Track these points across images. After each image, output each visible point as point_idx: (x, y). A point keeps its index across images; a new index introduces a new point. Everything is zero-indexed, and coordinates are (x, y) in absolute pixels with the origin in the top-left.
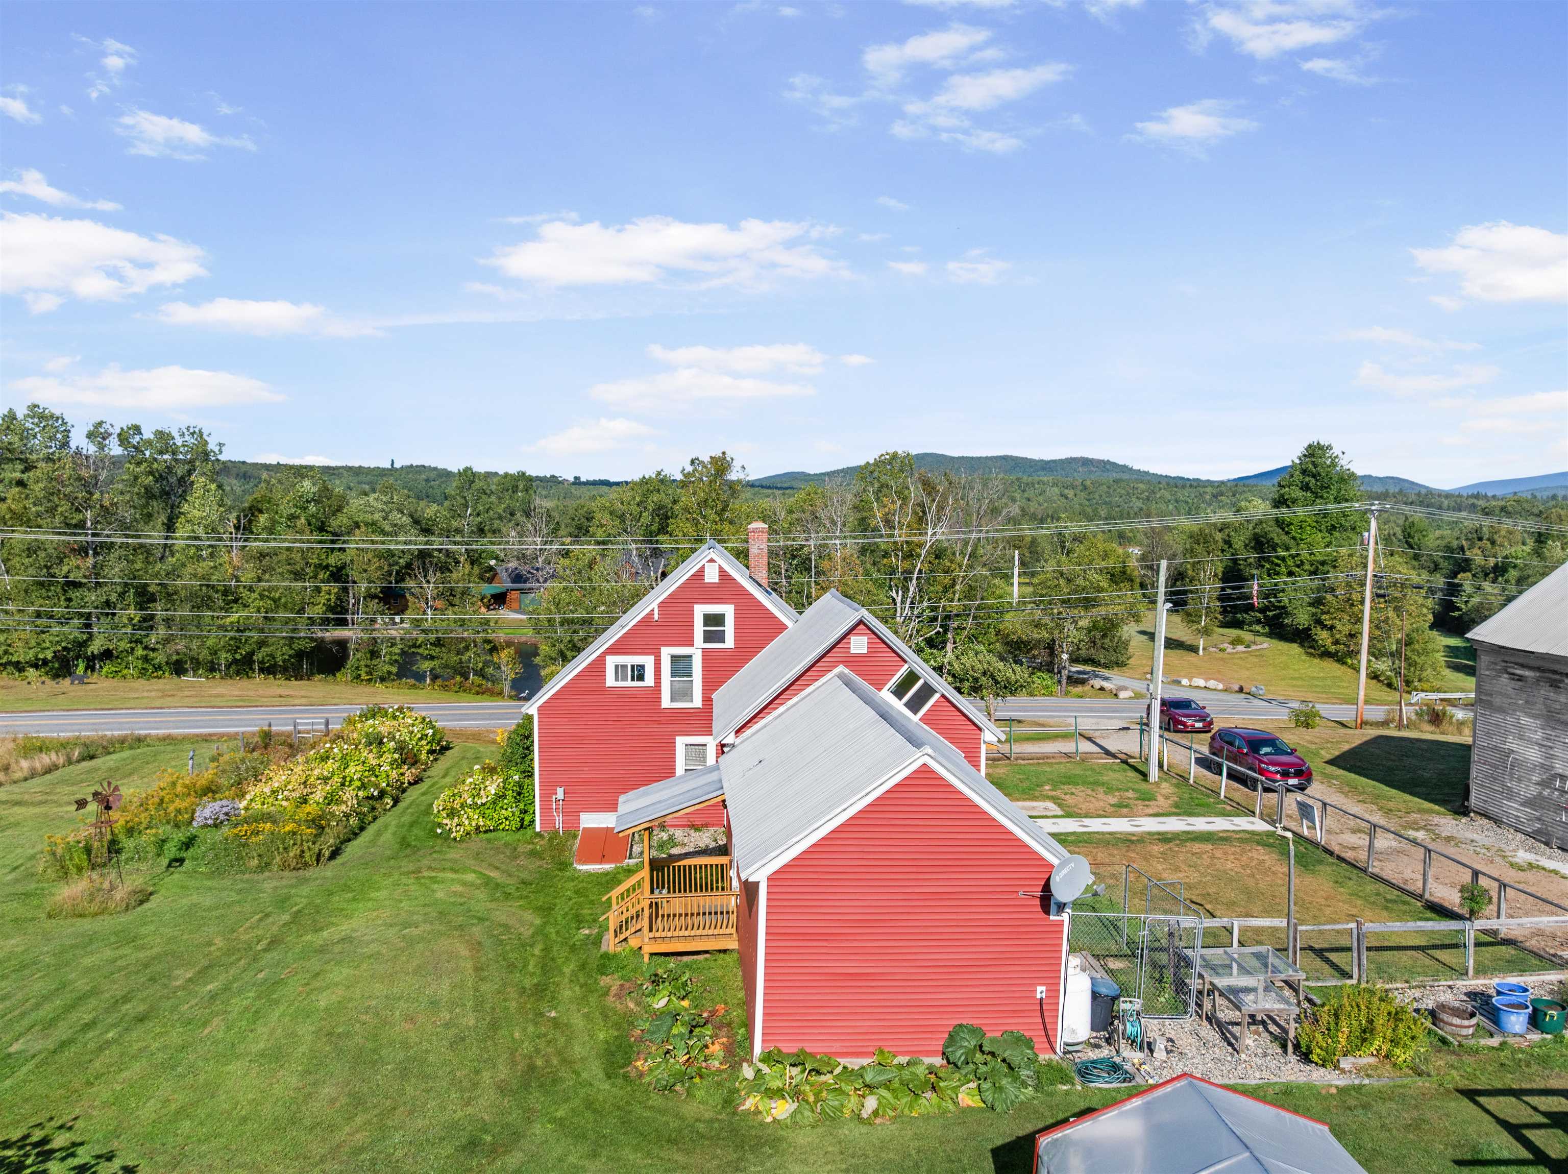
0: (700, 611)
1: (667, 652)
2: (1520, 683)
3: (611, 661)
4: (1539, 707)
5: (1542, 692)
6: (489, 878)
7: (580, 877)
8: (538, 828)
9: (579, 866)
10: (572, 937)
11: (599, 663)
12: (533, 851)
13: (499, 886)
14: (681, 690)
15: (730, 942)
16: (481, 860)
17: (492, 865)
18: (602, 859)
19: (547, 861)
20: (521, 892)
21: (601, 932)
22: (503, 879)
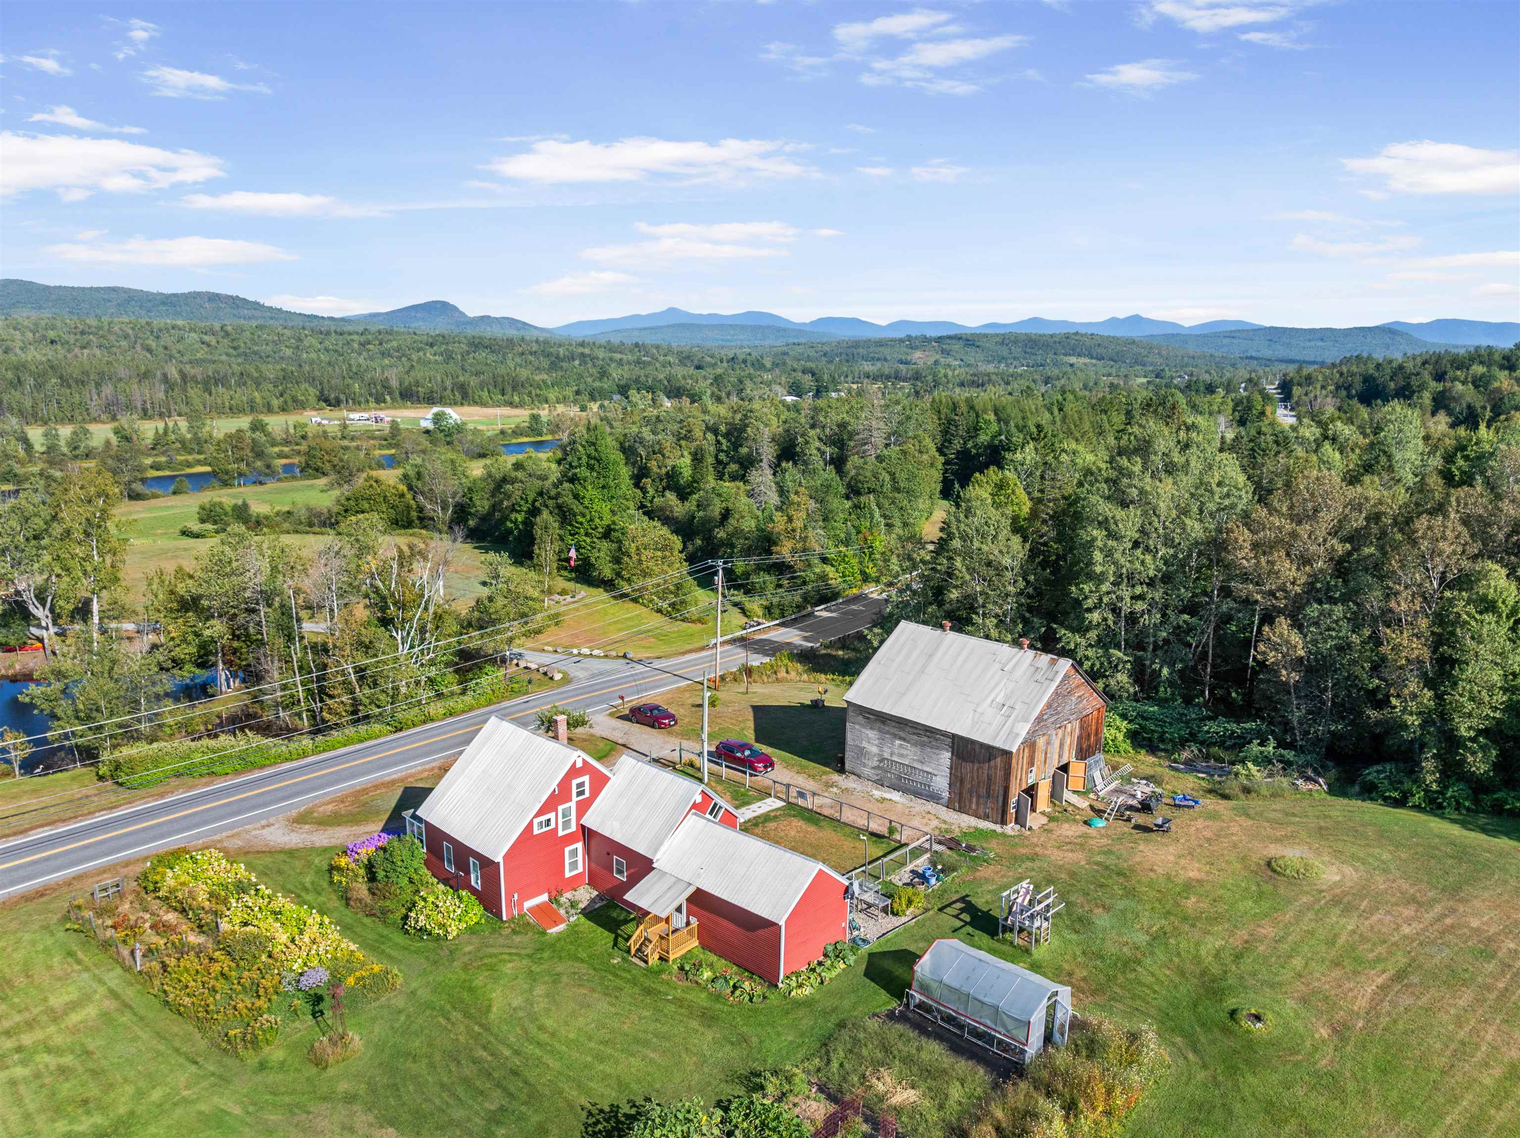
0: (575, 782)
1: (561, 808)
2: (868, 720)
3: (536, 821)
4: (877, 730)
5: (878, 724)
6: (516, 954)
7: (559, 938)
8: (505, 918)
9: (549, 931)
10: (614, 966)
11: (531, 824)
12: (514, 932)
13: (529, 956)
14: (566, 824)
15: (697, 943)
16: (492, 946)
17: (503, 946)
18: (556, 924)
19: (530, 934)
20: (546, 955)
21: (623, 959)
22: (523, 952)
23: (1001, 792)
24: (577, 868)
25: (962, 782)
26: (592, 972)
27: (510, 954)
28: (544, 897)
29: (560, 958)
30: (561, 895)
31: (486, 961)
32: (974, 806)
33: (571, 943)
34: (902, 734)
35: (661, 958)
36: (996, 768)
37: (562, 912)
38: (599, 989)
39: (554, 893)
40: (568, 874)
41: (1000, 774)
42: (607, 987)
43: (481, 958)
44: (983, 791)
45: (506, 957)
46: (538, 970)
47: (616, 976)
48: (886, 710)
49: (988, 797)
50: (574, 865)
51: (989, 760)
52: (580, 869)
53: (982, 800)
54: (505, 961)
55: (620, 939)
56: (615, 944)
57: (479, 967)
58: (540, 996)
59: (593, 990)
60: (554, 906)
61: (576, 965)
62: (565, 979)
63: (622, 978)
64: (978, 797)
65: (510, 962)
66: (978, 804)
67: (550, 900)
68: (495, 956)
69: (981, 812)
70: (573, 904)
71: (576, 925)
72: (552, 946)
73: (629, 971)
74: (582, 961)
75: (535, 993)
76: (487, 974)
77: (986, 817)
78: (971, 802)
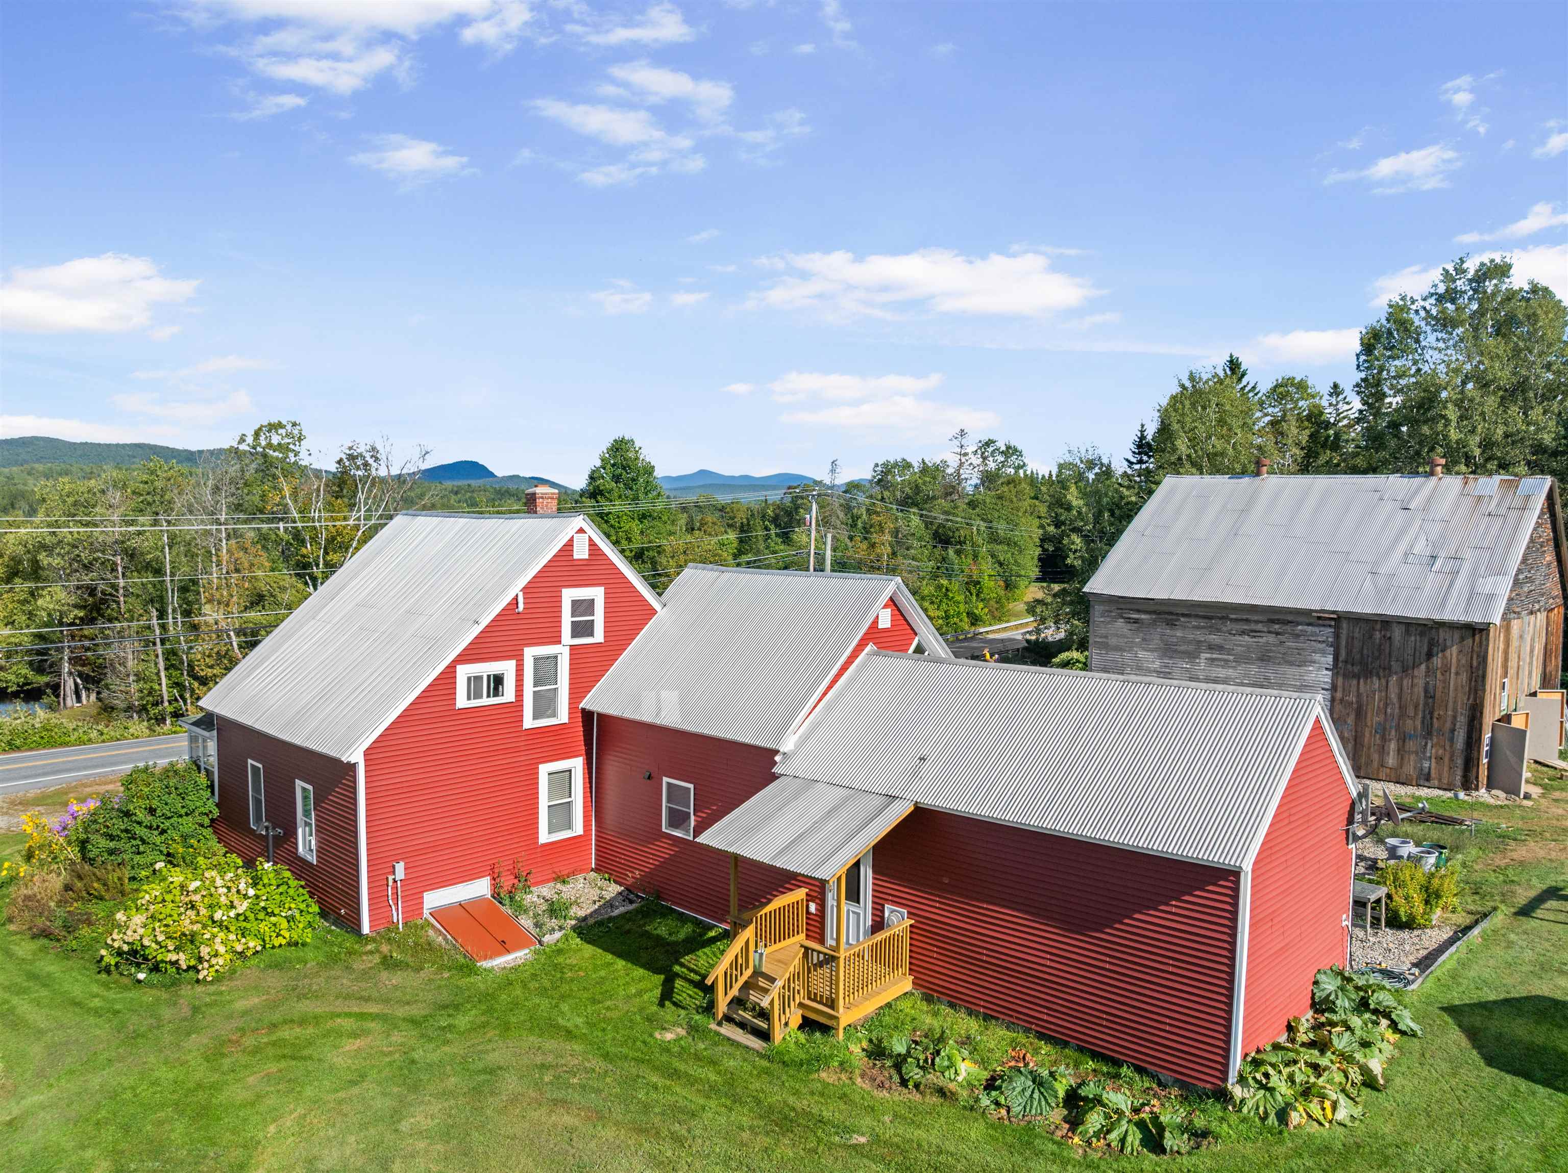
0: (569, 595)
1: (530, 653)
2: (1136, 625)
3: (464, 672)
4: (1156, 642)
5: (1158, 630)
6: (374, 1017)
7: (510, 977)
8: (366, 929)
9: (486, 964)
10: (665, 1049)
11: (448, 677)
12: (388, 963)
13: (414, 1022)
14: (544, 705)
15: (907, 985)
16: (317, 996)
17: (347, 997)
18: (505, 947)
19: (429, 970)
20: (462, 1021)
21: (693, 1029)
22: (401, 1012)
23: (1462, 720)
24: (569, 826)
25: (1360, 713)
26: (598, 1064)
27: (362, 1016)
28: (481, 888)
29: (506, 1027)
30: (527, 889)
31: (285, 1033)
32: (1391, 761)
33: (543, 992)
34: (1214, 638)
35: (807, 1024)
36: (1446, 670)
37: (526, 922)
38: (618, 1112)
39: (507, 882)
40: (544, 837)
41: (1457, 682)
42: (646, 1108)
43: (274, 1026)
44: (1414, 724)
45: (347, 1024)
46: (434, 1057)
47: (674, 1074)
48: (1179, 594)
49: (1428, 732)
50: (561, 813)
51: (1430, 655)
52: (578, 829)
53: (1411, 745)
54: (339, 1034)
55: (679, 983)
56: (667, 995)
57: (256, 1051)
58: (421, 1134)
59: (599, 1116)
60: (507, 910)
61: (550, 1044)
62: (511, 1084)
63: (692, 1081)
64: (1403, 739)
65: (354, 1035)
66: (1401, 751)
67: (496, 895)
68: (317, 1020)
69: (1410, 769)
70: (555, 909)
71: (560, 952)
72: (487, 998)
73: (713, 1062)
74: (570, 1035)
75: (404, 1126)
76: (273, 1067)
77: (1424, 779)
78: (1383, 751)
